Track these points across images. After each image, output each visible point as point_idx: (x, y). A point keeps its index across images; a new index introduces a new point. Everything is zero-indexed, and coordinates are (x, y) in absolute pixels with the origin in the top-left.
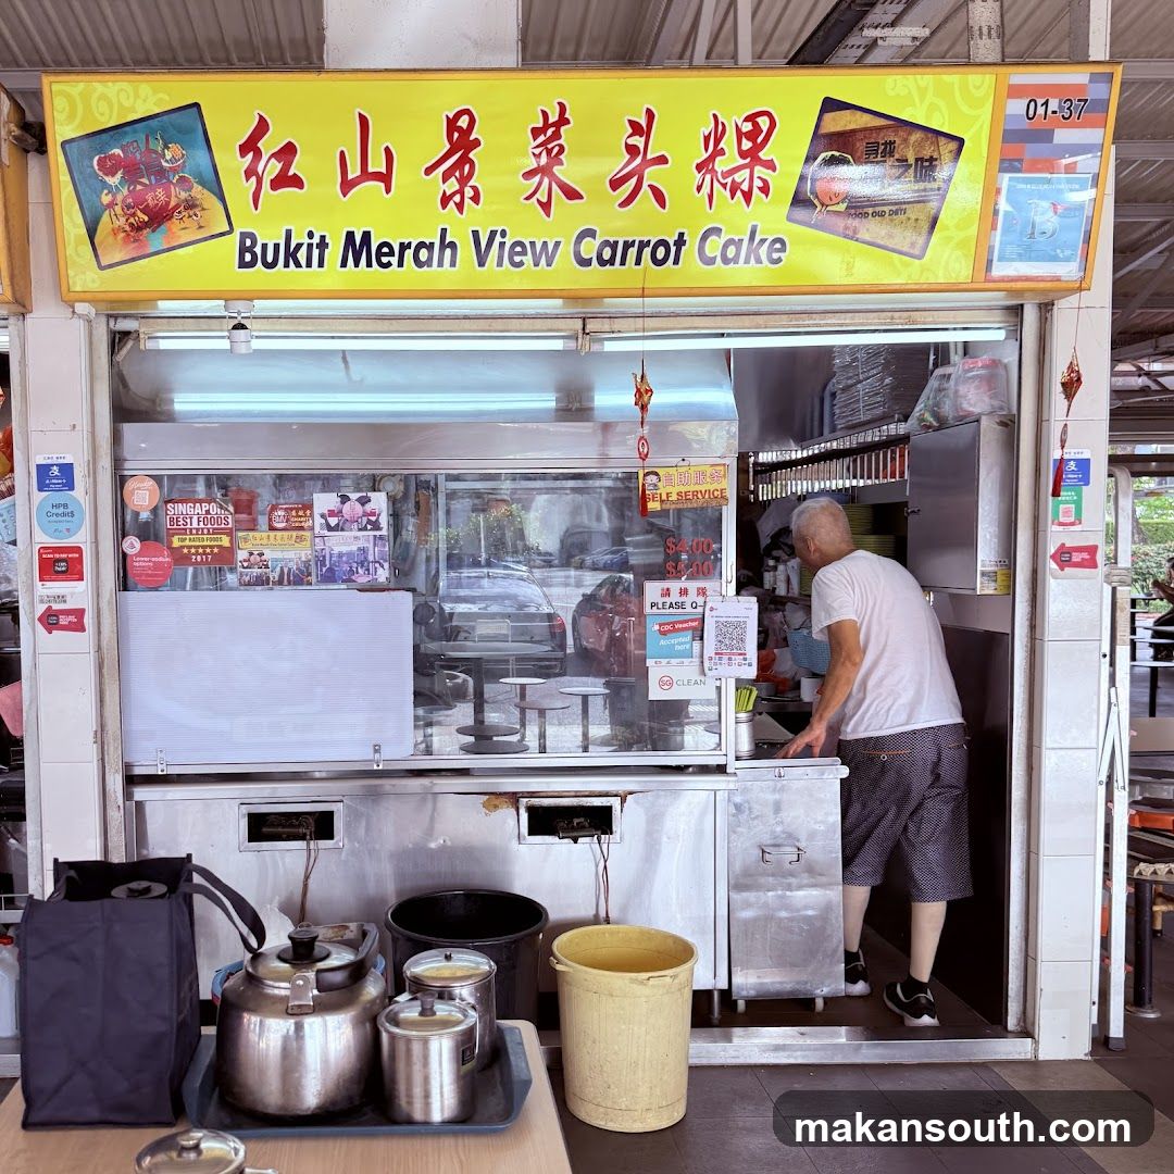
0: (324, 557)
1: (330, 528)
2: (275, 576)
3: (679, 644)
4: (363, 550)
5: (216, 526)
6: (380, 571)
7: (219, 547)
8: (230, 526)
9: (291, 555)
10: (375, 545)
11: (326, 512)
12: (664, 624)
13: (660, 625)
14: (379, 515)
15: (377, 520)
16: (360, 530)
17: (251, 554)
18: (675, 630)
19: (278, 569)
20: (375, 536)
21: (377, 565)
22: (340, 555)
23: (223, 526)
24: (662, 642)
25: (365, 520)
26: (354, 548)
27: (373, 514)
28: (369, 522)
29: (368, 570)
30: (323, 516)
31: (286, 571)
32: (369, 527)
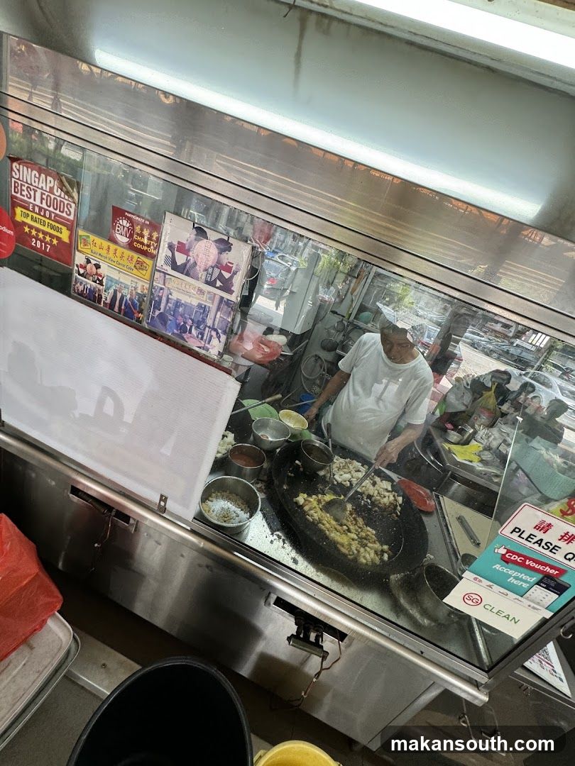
0: (160, 298)
1: (175, 267)
2: (107, 297)
3: (516, 578)
4: (204, 309)
5: (57, 212)
6: (215, 341)
7: (58, 239)
8: (71, 217)
9: (126, 280)
10: (218, 309)
11: (176, 243)
12: (514, 553)
13: (508, 551)
14: (235, 273)
15: (231, 278)
16: (207, 283)
17: (88, 261)
18: (523, 565)
19: (111, 291)
20: (222, 298)
21: (214, 333)
22: (178, 304)
23: (64, 215)
24: (497, 567)
25: (217, 272)
26: (195, 302)
27: (228, 269)
28: (220, 277)
29: (202, 334)
30: (171, 247)
31: (119, 296)
32: (219, 284)
